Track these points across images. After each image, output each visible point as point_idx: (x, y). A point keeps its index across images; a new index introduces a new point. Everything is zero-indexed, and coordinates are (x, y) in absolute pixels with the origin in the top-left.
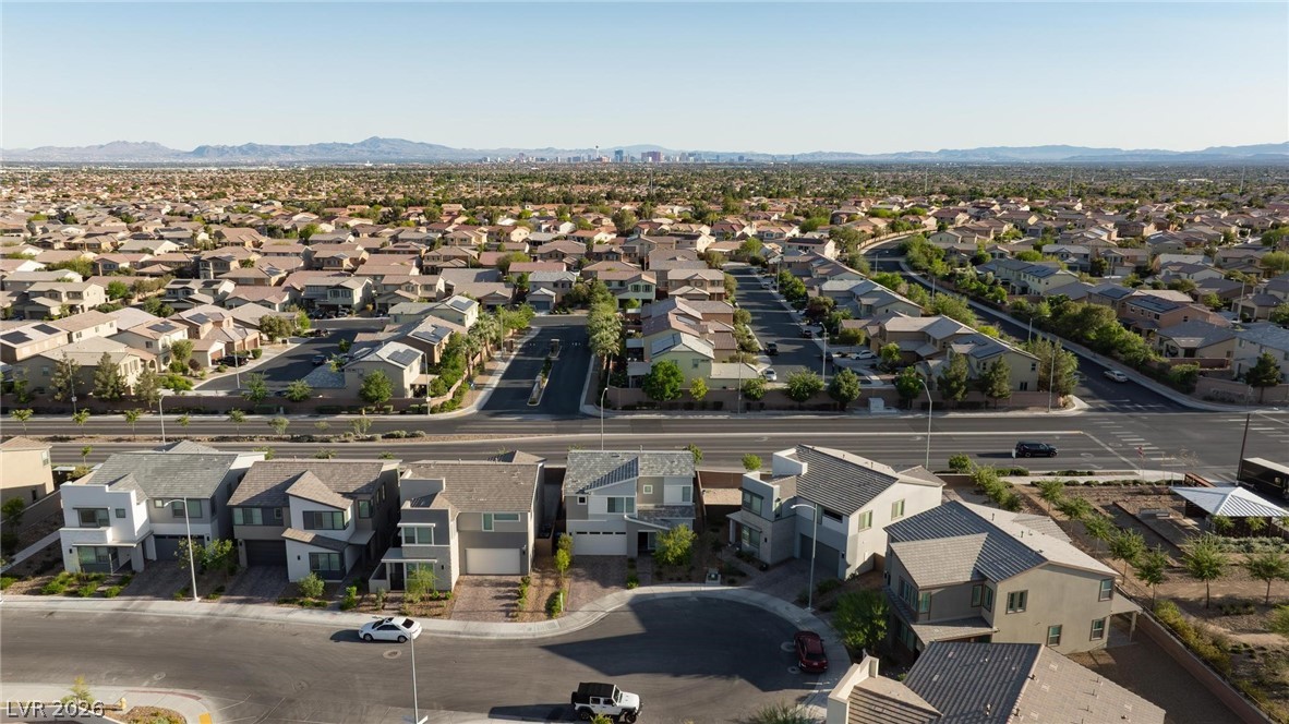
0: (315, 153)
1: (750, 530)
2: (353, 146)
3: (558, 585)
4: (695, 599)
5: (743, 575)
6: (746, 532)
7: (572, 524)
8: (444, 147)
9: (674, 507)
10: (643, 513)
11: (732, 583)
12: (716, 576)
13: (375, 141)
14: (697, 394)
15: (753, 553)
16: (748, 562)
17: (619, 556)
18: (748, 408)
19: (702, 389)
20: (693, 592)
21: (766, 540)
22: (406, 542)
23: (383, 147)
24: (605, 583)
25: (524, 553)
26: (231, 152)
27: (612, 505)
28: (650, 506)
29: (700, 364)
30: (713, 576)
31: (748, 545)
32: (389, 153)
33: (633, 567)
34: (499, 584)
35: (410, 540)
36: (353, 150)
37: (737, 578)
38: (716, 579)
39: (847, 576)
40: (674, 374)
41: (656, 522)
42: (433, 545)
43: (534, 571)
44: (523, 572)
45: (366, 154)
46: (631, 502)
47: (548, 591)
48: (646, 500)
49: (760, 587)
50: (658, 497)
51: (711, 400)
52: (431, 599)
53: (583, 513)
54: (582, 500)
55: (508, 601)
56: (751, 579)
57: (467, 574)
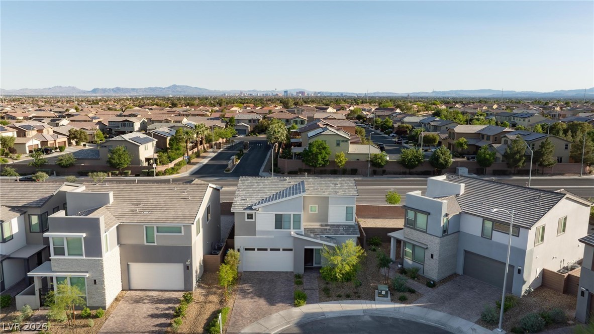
0: (147, 92)
1: (414, 247)
2: (164, 88)
3: (222, 302)
4: (367, 318)
5: (412, 291)
6: (408, 250)
7: (240, 240)
8: (206, 90)
9: (338, 226)
10: (309, 231)
11: (403, 300)
12: (387, 292)
13: (175, 86)
14: (340, 162)
15: (417, 270)
16: (413, 278)
17: (287, 272)
18: (374, 173)
19: (343, 159)
20: (365, 311)
21: (432, 256)
22: (55, 254)
23: (179, 89)
24: (272, 300)
25: (188, 268)
26: (109, 91)
27: (279, 222)
28: (316, 225)
29: (342, 144)
30: (383, 293)
31: (410, 262)
32: (181, 92)
33: (300, 283)
34: (160, 301)
35: (60, 251)
36: (164, 91)
37: (407, 294)
38: (386, 296)
39: (523, 293)
40: (324, 148)
41: (321, 238)
42: (84, 258)
43: (199, 286)
44: (188, 288)
45: (170, 92)
46: (297, 219)
47: (211, 308)
48: (312, 219)
49: (435, 304)
50: (323, 216)
51: (349, 168)
52: (79, 317)
53: (251, 230)
54: (250, 216)
55: (163, 320)
56: (421, 295)
57: (130, 290)
